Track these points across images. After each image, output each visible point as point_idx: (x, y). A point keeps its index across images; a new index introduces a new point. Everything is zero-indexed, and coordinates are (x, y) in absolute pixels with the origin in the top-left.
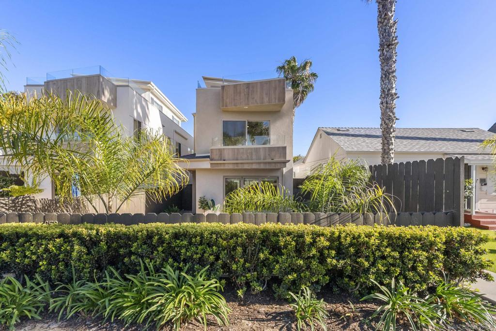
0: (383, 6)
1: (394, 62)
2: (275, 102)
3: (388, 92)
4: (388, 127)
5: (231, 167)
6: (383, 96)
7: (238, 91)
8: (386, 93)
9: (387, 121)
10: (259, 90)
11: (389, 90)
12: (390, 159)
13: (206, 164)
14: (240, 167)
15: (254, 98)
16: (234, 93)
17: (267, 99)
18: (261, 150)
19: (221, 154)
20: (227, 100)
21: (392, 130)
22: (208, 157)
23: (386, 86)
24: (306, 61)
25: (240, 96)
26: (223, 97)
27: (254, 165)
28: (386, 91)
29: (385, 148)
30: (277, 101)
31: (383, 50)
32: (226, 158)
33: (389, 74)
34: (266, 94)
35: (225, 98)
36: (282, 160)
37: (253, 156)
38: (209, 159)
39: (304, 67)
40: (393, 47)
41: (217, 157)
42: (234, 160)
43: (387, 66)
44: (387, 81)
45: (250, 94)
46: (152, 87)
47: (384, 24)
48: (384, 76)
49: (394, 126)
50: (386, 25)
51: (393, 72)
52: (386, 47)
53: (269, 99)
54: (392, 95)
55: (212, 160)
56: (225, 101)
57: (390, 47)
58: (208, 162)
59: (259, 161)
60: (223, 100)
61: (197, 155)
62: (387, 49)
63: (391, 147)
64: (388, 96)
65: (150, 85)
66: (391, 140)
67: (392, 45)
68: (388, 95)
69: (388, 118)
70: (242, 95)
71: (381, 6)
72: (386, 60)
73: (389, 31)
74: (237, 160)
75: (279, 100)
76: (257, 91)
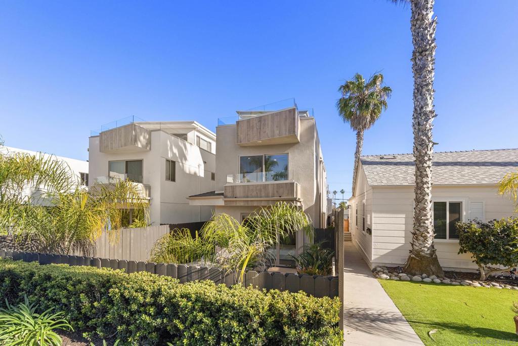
0: (416, 5)
1: (429, 71)
2: (286, 134)
3: (420, 110)
4: (420, 155)
5: (242, 204)
6: (415, 116)
7: (251, 125)
8: (419, 112)
9: (419, 147)
10: (270, 123)
11: (422, 108)
12: (424, 196)
13: (220, 202)
14: (250, 204)
15: (265, 132)
16: (248, 128)
17: (278, 132)
18: (270, 186)
19: (233, 192)
20: (242, 136)
21: (426, 158)
22: (222, 194)
23: (418, 103)
24: (376, 74)
25: (253, 130)
26: (238, 133)
27: (263, 202)
28: (418, 109)
29: (418, 181)
30: (287, 133)
31: (416, 58)
32: (238, 195)
33: (422, 87)
34: (277, 127)
35: (239, 134)
36: (290, 197)
37: (262, 193)
38: (222, 197)
39: (374, 82)
40: (427, 53)
41: (229, 194)
42: (244, 197)
43: (420, 78)
44: (420, 97)
45: (262, 129)
46: (197, 126)
47: (417, 26)
48: (416, 91)
49: (429, 152)
50: (419, 28)
51: (427, 85)
52: (417, 54)
53: (280, 132)
54: (425, 114)
55: (225, 197)
56: (239, 137)
57: (424, 53)
58: (221, 200)
59: (268, 199)
60: (238, 136)
61: (216, 193)
62: (420, 57)
63: (425, 180)
64: (420, 116)
65: (194, 124)
66: (425, 171)
67: (426, 50)
68: (420, 114)
69: (420, 143)
70: (255, 129)
71: (413, 5)
72: (420, 70)
73: (423, 34)
74: (247, 197)
75: (290, 132)
76: (268, 125)
